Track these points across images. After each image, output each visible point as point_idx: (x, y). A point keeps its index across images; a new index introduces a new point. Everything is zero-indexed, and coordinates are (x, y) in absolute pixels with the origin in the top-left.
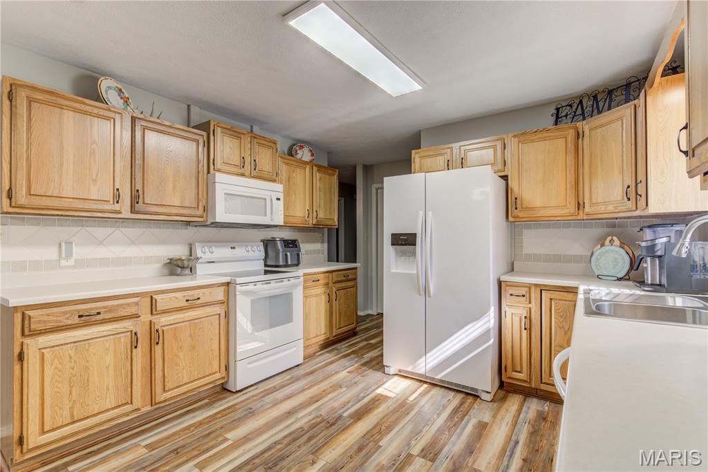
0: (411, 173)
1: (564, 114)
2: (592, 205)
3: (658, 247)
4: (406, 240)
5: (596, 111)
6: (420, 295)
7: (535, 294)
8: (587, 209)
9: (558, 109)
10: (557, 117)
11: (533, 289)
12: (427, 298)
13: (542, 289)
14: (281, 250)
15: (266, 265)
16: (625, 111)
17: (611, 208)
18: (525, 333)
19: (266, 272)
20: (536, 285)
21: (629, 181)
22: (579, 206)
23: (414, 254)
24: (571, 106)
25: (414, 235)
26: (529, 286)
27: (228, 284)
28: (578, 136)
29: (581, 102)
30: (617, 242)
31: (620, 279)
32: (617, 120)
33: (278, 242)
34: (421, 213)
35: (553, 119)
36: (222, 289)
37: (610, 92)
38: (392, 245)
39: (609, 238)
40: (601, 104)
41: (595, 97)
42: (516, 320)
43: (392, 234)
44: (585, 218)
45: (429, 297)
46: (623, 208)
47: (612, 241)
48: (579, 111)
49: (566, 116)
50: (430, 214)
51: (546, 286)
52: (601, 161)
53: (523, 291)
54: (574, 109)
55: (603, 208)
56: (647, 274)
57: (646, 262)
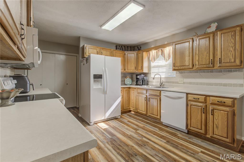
3: (145, 78)
4: (99, 77)
6: (103, 94)
7: (123, 90)
8: (126, 70)
9: (117, 46)
10: (117, 48)
11: (123, 88)
12: (105, 95)
16: (134, 53)
17: (132, 71)
18: (122, 99)
21: (135, 66)
23: (101, 81)
24: (119, 46)
25: (102, 75)
28: (125, 54)
29: (122, 46)
30: (129, 77)
31: (130, 85)
33: (26, 78)
37: (128, 47)
38: (94, 78)
39: (127, 77)
40: (126, 48)
41: (125, 46)
43: (94, 75)
44: (125, 72)
46: (134, 71)
47: (128, 77)
48: (122, 48)
49: (119, 48)
51: (125, 87)
52: (130, 61)
54: (120, 47)
55: (130, 70)
56: (140, 82)
57: (140, 81)
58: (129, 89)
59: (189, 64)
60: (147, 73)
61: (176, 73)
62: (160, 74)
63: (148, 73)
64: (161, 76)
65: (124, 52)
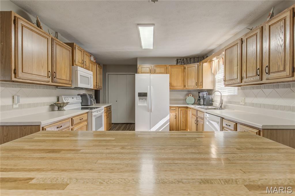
0: (137, 73)
1: (179, 61)
2: (188, 86)
3: (205, 96)
4: (143, 95)
5: (187, 63)
6: (148, 112)
7: (177, 109)
9: (177, 60)
10: (177, 62)
11: (177, 108)
12: (151, 113)
13: (179, 107)
14: (89, 99)
15: (82, 106)
16: (196, 65)
17: (192, 87)
18: (175, 119)
19: (82, 109)
20: (178, 107)
21: (197, 81)
22: (185, 86)
23: (146, 99)
24: (181, 59)
25: (146, 93)
26: (176, 107)
27: (87, 113)
28: (185, 68)
29: (183, 59)
30: (191, 95)
31: (192, 104)
32: (194, 66)
33: (88, 96)
34: (149, 87)
35: (176, 62)
36: (86, 115)
37: (190, 58)
38: (138, 96)
40: (188, 61)
41: (187, 59)
42: (173, 116)
43: (138, 93)
44: (186, 89)
45: (151, 112)
46: (195, 88)
47: (190, 95)
48: (183, 62)
49: (180, 62)
50: (152, 87)
52: (190, 76)
53: (175, 108)
54: (182, 61)
55: (190, 87)
56: (201, 102)
57: (201, 100)
58: (185, 109)
59: (237, 77)
60: (211, 90)
61: (238, 90)
62: (220, 91)
63: (213, 89)
64: (222, 94)
65: (184, 66)
